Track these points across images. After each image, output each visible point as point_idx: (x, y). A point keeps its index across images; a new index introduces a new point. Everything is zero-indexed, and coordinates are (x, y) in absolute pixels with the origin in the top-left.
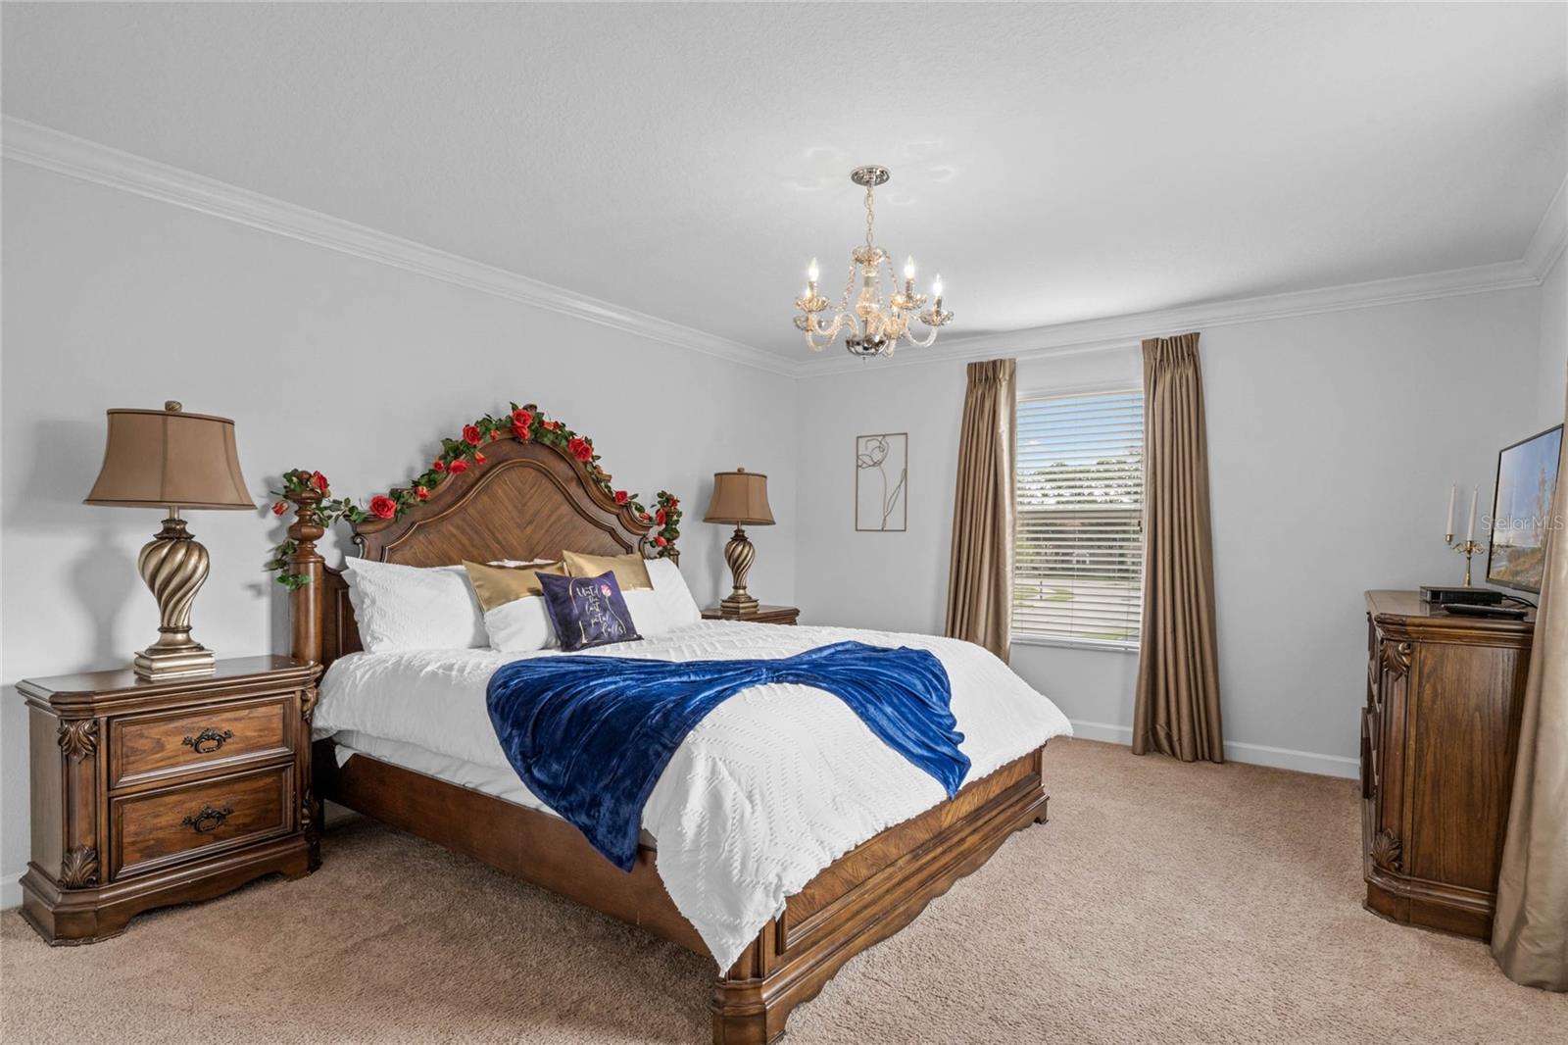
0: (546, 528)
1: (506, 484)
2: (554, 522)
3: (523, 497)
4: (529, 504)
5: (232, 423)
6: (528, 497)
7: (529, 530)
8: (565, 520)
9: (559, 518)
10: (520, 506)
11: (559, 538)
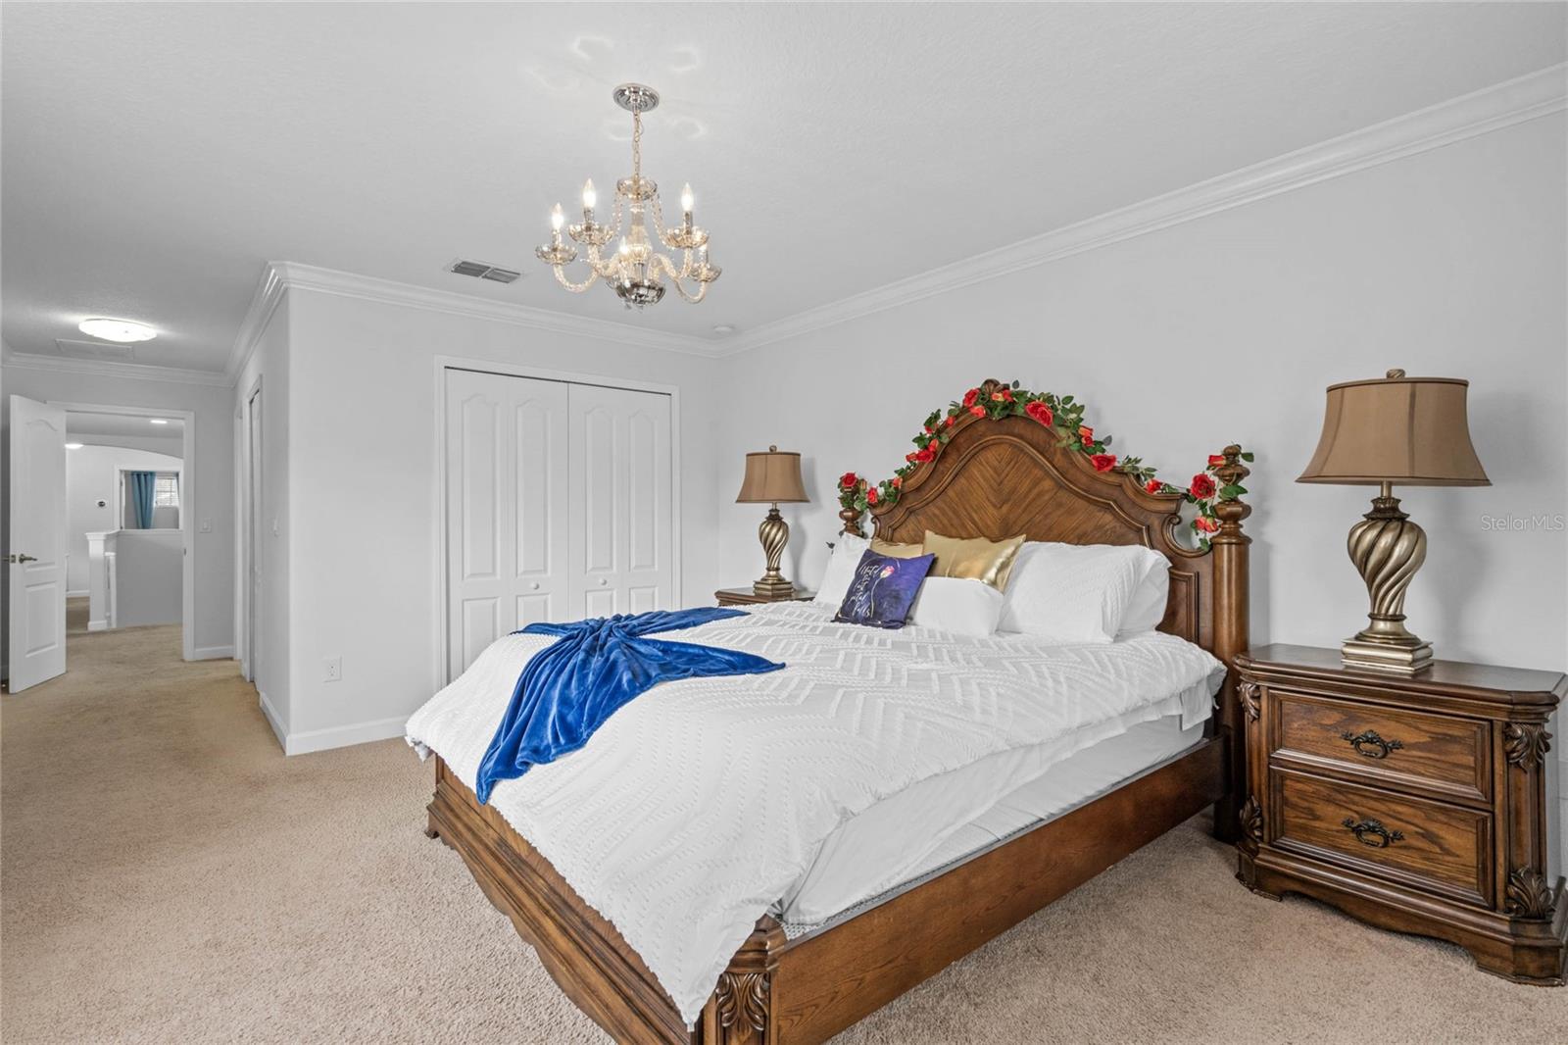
0: (1024, 505)
1: (983, 465)
2: (1034, 499)
3: (999, 475)
4: (1005, 482)
5: (799, 455)
6: (1003, 475)
7: (1005, 509)
8: (1046, 497)
9: (1040, 495)
10: (995, 485)
11: (1038, 518)
